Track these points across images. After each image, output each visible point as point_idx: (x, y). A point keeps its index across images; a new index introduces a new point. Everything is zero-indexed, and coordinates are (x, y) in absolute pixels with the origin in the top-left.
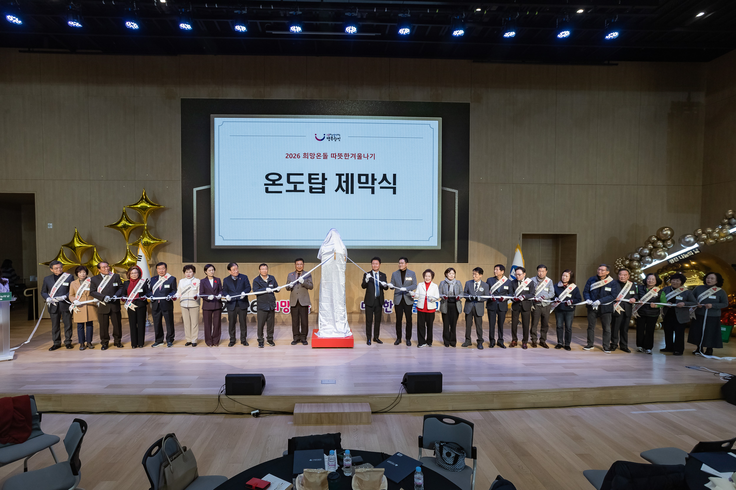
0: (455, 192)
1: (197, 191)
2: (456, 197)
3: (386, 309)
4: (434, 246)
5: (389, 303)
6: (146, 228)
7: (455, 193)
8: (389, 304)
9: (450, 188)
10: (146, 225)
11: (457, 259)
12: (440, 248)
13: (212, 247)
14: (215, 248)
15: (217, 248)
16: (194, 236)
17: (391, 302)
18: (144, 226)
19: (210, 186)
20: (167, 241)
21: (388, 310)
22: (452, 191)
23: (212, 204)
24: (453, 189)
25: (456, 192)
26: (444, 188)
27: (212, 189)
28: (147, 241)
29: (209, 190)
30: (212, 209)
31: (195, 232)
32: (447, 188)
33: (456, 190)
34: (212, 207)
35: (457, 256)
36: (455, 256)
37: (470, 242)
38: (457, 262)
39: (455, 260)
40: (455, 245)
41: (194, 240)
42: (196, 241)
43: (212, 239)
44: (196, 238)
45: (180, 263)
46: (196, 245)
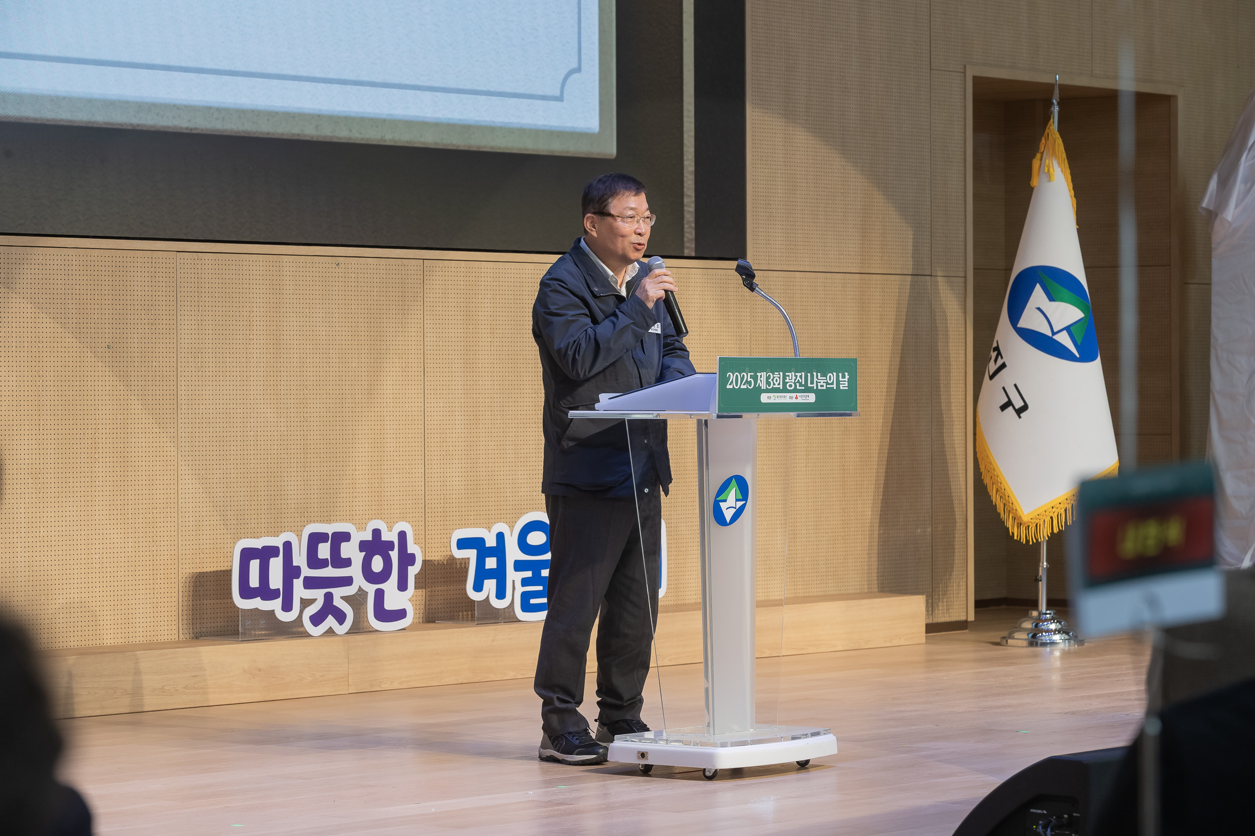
3: (380, 594)
4: (583, 136)
5: (390, 545)
8: (394, 555)
12: (610, 149)
17: (402, 535)
21: (390, 604)
35: (693, 205)
36: (686, 208)
37: (752, 114)
38: (693, 254)
39: (685, 239)
40: (685, 129)
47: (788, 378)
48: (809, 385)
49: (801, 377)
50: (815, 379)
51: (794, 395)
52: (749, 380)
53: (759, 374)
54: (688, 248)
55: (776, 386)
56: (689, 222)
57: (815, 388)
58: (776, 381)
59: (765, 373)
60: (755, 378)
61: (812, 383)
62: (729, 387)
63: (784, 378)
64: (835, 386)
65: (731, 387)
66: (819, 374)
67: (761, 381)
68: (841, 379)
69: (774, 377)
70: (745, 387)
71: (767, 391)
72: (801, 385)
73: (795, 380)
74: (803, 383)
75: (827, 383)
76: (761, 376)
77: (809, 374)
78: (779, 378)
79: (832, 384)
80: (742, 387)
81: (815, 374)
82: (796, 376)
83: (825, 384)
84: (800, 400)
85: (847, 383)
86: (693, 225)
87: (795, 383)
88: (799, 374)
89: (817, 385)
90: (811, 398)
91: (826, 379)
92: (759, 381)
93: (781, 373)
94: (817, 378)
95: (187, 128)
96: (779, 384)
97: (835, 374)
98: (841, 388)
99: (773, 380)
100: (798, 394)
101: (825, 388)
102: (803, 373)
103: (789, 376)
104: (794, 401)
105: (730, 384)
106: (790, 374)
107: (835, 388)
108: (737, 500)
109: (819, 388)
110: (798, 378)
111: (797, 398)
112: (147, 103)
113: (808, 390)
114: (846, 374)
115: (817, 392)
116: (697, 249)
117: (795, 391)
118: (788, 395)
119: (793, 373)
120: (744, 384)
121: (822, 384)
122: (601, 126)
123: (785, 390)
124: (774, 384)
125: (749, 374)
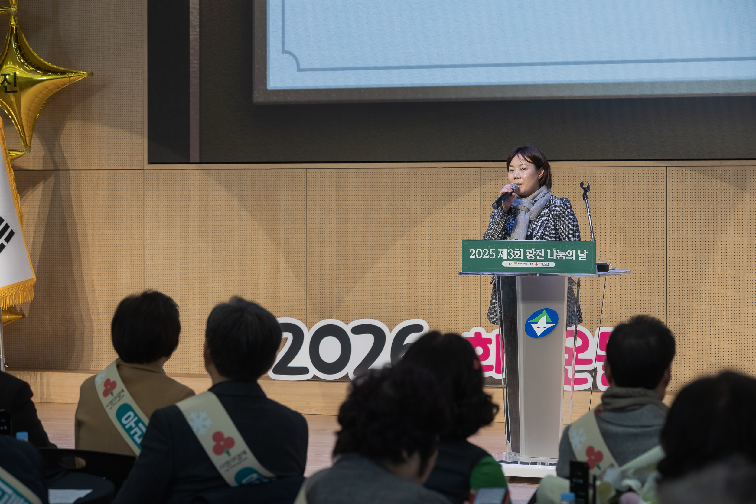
6: (13, 23)
10: (13, 9)
13: (258, 98)
14: (269, 99)
15: (274, 99)
16: (191, 52)
18: (9, 15)
20: (92, 74)
28: (15, 74)
31: (194, 35)
41: (191, 70)
42: (198, 73)
43: (256, 66)
44: (198, 62)
45: (138, 164)
46: (198, 91)
47: (528, 253)
48: (549, 257)
49: (541, 252)
50: (555, 254)
51: (535, 263)
52: (491, 253)
53: (500, 251)
55: (517, 257)
57: (555, 259)
58: (517, 254)
59: (506, 250)
60: (497, 253)
61: (552, 255)
62: (471, 257)
63: (525, 252)
64: (574, 258)
65: (474, 257)
66: (558, 251)
67: (502, 254)
68: (579, 253)
69: (514, 252)
70: (488, 257)
71: (508, 260)
72: (541, 256)
73: (535, 254)
74: (543, 255)
75: (566, 256)
76: (502, 251)
77: (549, 251)
78: (520, 253)
79: (572, 256)
80: (484, 257)
81: (554, 251)
82: (537, 252)
83: (564, 257)
84: (540, 266)
85: (585, 257)
87: (535, 256)
88: (538, 251)
89: (556, 257)
90: (552, 265)
91: (566, 254)
92: (500, 254)
93: (522, 250)
94: (557, 252)
96: (520, 256)
97: (574, 251)
98: (580, 259)
99: (514, 254)
100: (538, 263)
101: (564, 258)
102: (543, 251)
103: (529, 251)
104: (535, 266)
105: (473, 256)
106: (531, 251)
107: (574, 259)
108: (547, 323)
109: (559, 258)
110: (538, 252)
111: (537, 264)
113: (546, 259)
114: (585, 251)
115: (556, 261)
117: (535, 260)
118: (529, 263)
119: (533, 250)
120: (487, 256)
121: (561, 256)
123: (525, 259)
124: (515, 256)
125: (491, 250)
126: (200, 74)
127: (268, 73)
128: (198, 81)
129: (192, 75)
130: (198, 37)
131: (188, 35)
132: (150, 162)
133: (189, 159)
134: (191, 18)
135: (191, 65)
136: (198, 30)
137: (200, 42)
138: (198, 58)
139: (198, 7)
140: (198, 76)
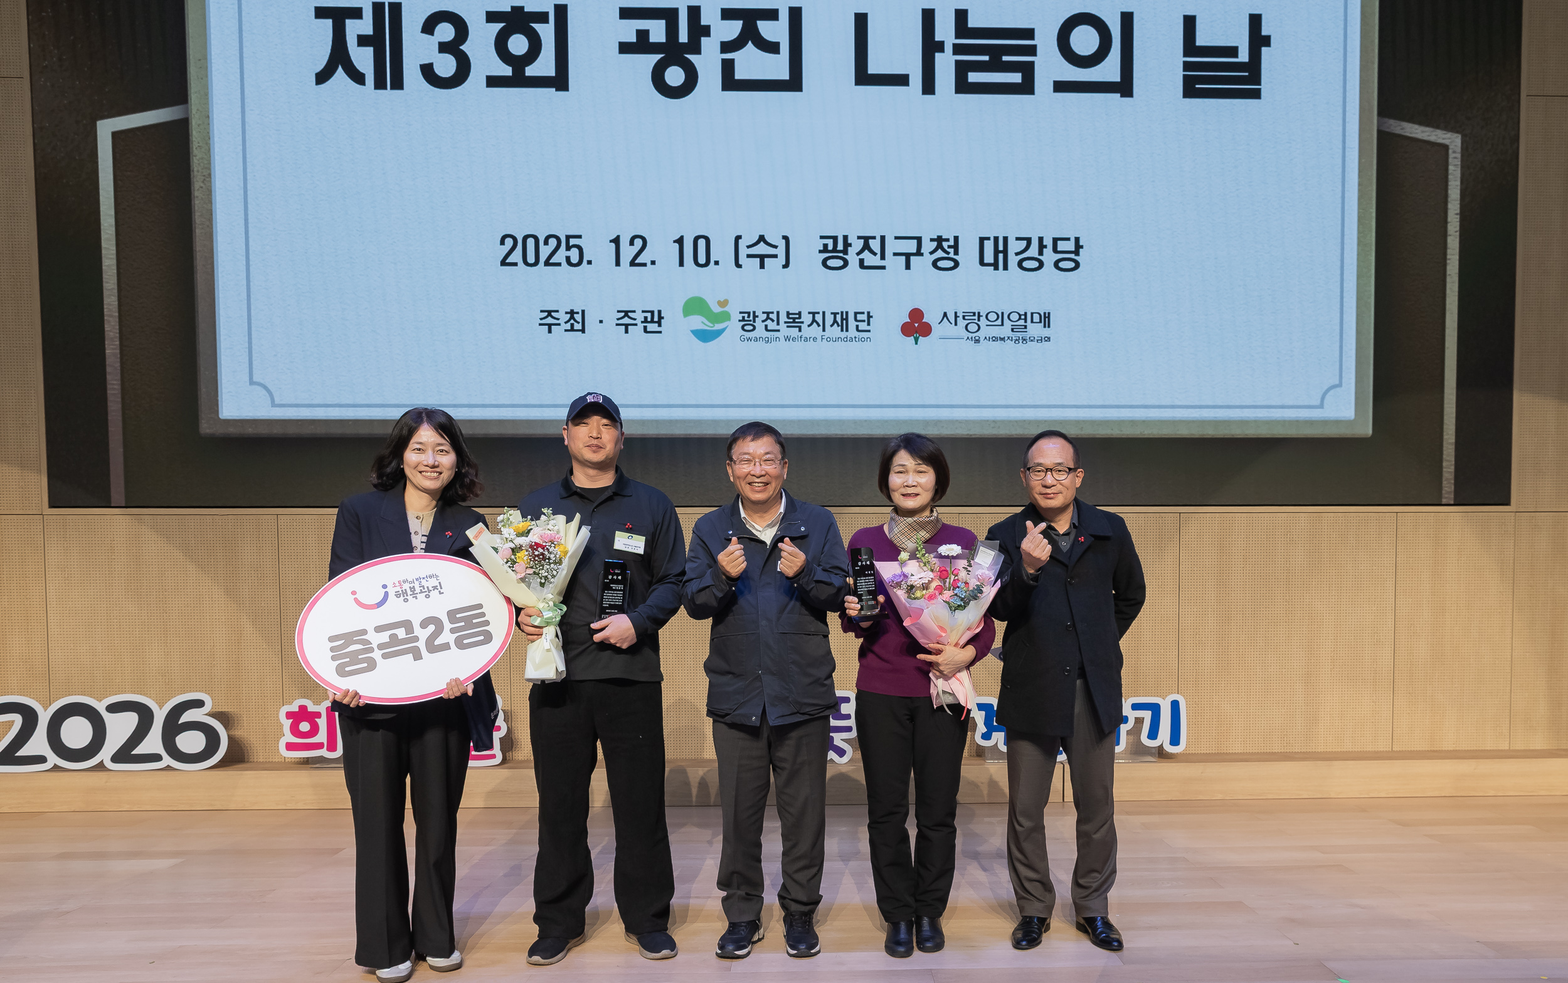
0: (1446, 142)
1: (116, 136)
2: (1451, 168)
4: (1337, 422)
7: (1445, 148)
9: (1420, 123)
11: (1456, 484)
12: (1367, 430)
13: (205, 428)
14: (219, 431)
15: (229, 430)
16: (108, 369)
19: (187, 111)
22: (1433, 138)
23: (197, 204)
24: (1437, 126)
25: (1453, 141)
26: (1392, 122)
27: (194, 123)
29: (183, 125)
30: (198, 232)
31: (112, 349)
32: (1405, 125)
33: (1449, 135)
34: (198, 218)
35: (1453, 467)
36: (1444, 470)
37: (1519, 399)
38: (1452, 502)
39: (1444, 492)
40: (1445, 413)
41: (108, 392)
42: (120, 396)
43: (203, 390)
44: (119, 382)
45: (34, 508)
46: (120, 418)
54: (1446, 498)
56: (1447, 479)
86: (1453, 482)
95: (968, 435)
112: (934, 420)
116: (1455, 498)
122: (1356, 414)
126: (123, 398)
127: (219, 398)
128: (120, 406)
129: (110, 398)
130: (118, 351)
131: (104, 349)
132: (52, 505)
133: (110, 502)
134: (107, 327)
135: (109, 386)
136: (118, 343)
137: (121, 358)
138: (119, 377)
139: (117, 314)
140: (119, 400)
